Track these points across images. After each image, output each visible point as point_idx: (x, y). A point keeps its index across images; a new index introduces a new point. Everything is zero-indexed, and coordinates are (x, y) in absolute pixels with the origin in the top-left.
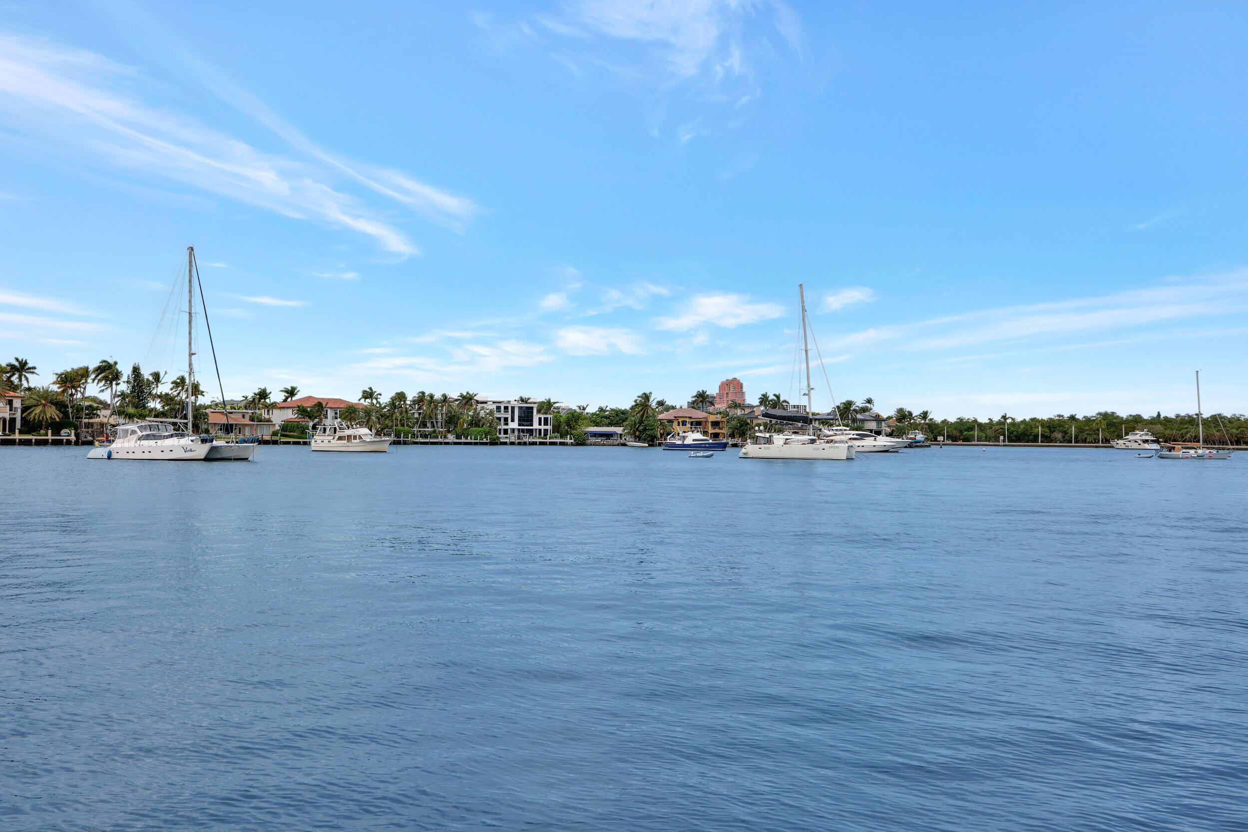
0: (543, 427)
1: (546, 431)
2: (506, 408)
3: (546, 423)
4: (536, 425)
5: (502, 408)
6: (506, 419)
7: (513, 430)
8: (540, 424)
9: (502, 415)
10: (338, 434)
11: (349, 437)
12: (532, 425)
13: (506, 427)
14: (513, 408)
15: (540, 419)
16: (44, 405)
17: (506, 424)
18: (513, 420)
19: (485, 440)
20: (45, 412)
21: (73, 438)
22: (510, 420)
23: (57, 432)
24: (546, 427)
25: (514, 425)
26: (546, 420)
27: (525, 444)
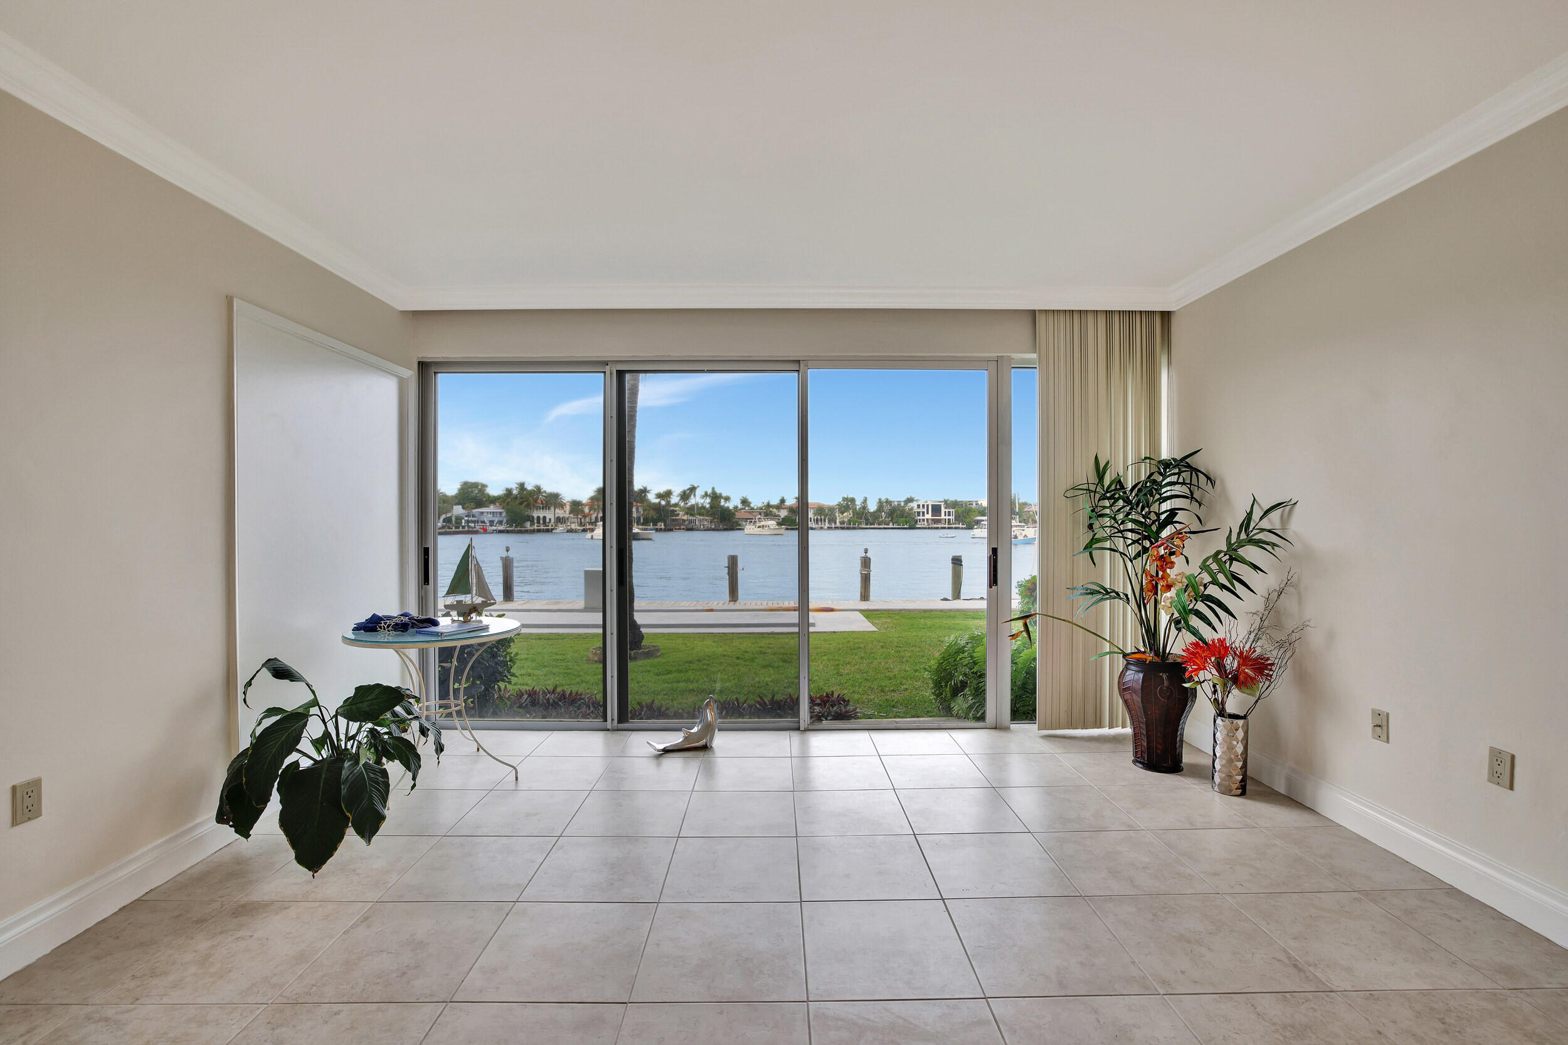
0: (947, 517)
1: (949, 520)
2: (923, 506)
3: (949, 515)
4: (943, 517)
5: (921, 506)
6: (923, 513)
7: (927, 519)
8: (945, 515)
9: (921, 510)
10: (758, 525)
11: (763, 526)
12: (941, 516)
13: (923, 518)
14: (928, 506)
15: (945, 512)
16: (649, 510)
17: (923, 516)
18: (928, 513)
19: (906, 526)
20: (649, 514)
21: (663, 527)
22: (926, 513)
23: (655, 524)
24: (949, 517)
25: (929, 516)
26: (949, 512)
27: (932, 528)
